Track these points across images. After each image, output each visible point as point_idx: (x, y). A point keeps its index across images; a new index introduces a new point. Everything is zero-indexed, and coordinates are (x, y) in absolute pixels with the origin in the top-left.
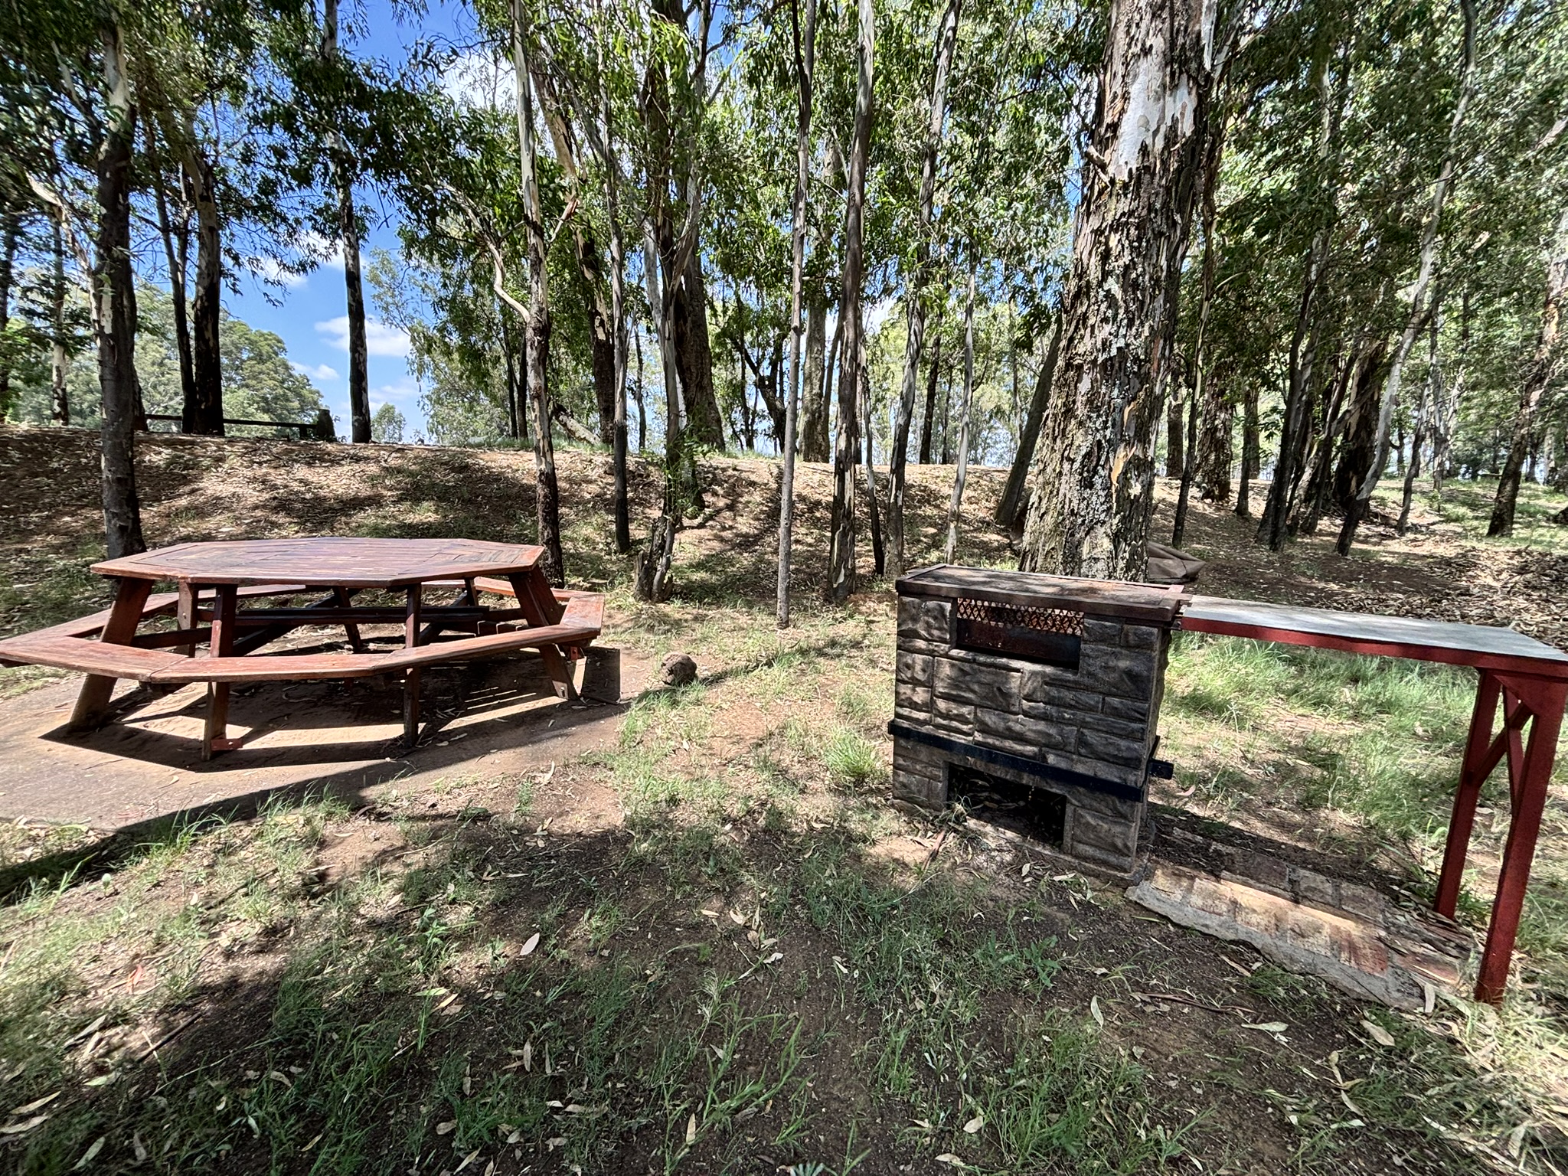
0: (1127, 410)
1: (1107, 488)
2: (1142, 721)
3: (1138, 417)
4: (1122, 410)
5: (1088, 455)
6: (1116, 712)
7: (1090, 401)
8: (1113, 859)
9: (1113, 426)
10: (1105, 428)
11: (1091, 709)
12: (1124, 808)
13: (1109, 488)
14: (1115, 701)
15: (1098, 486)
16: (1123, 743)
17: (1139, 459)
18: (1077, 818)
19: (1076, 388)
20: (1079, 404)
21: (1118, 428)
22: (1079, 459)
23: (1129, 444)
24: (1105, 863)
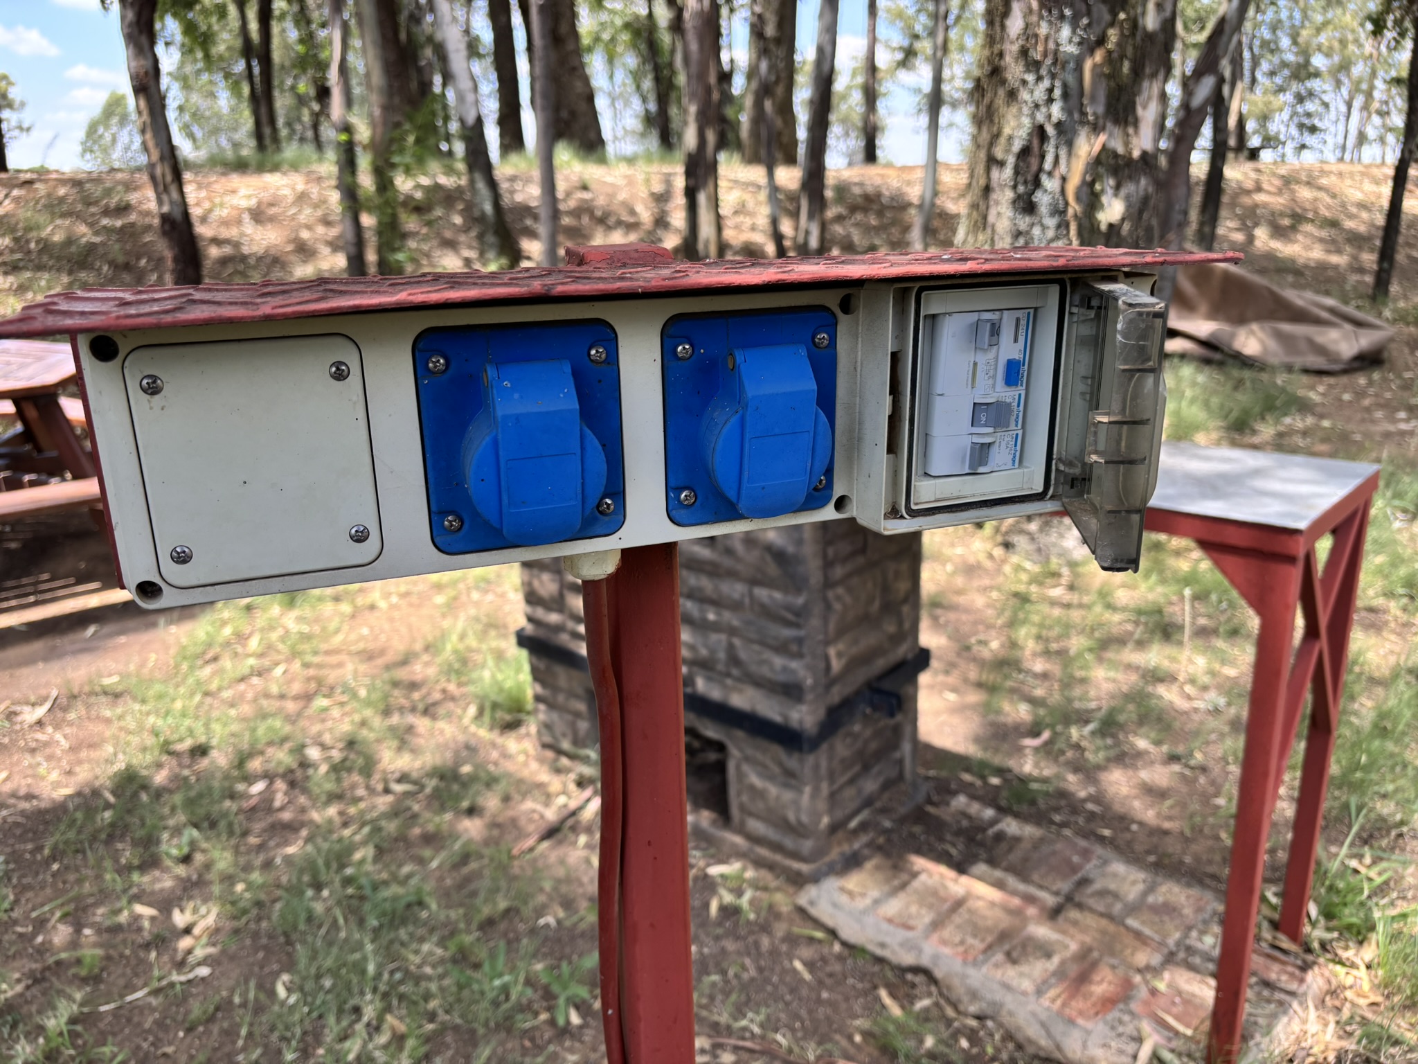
0: (1088, 65)
1: (1059, 211)
2: (797, 626)
3: (1110, 77)
4: (1079, 69)
5: (1025, 152)
6: (767, 612)
7: (1024, 52)
8: (789, 842)
9: (1065, 96)
10: (1050, 100)
11: (736, 606)
12: (792, 762)
13: (1063, 212)
14: (762, 593)
15: (1044, 209)
16: (778, 661)
17: (1115, 155)
18: (741, 776)
19: (1003, 27)
20: (1008, 59)
21: (1074, 101)
22: (1011, 160)
23: (1096, 128)
24: (777, 847)
